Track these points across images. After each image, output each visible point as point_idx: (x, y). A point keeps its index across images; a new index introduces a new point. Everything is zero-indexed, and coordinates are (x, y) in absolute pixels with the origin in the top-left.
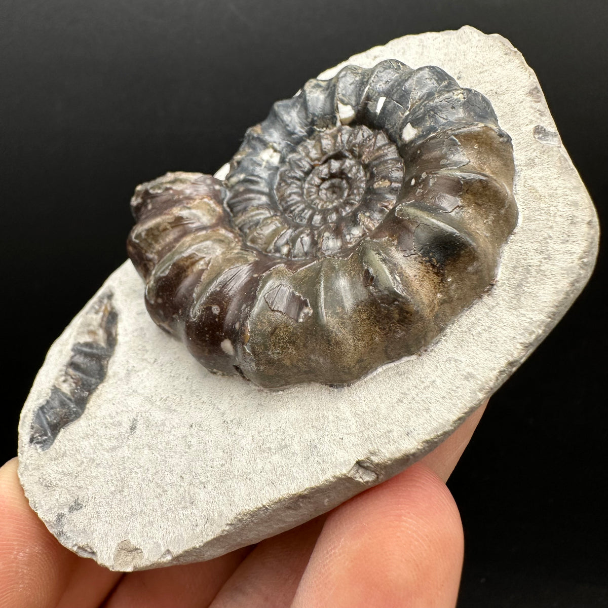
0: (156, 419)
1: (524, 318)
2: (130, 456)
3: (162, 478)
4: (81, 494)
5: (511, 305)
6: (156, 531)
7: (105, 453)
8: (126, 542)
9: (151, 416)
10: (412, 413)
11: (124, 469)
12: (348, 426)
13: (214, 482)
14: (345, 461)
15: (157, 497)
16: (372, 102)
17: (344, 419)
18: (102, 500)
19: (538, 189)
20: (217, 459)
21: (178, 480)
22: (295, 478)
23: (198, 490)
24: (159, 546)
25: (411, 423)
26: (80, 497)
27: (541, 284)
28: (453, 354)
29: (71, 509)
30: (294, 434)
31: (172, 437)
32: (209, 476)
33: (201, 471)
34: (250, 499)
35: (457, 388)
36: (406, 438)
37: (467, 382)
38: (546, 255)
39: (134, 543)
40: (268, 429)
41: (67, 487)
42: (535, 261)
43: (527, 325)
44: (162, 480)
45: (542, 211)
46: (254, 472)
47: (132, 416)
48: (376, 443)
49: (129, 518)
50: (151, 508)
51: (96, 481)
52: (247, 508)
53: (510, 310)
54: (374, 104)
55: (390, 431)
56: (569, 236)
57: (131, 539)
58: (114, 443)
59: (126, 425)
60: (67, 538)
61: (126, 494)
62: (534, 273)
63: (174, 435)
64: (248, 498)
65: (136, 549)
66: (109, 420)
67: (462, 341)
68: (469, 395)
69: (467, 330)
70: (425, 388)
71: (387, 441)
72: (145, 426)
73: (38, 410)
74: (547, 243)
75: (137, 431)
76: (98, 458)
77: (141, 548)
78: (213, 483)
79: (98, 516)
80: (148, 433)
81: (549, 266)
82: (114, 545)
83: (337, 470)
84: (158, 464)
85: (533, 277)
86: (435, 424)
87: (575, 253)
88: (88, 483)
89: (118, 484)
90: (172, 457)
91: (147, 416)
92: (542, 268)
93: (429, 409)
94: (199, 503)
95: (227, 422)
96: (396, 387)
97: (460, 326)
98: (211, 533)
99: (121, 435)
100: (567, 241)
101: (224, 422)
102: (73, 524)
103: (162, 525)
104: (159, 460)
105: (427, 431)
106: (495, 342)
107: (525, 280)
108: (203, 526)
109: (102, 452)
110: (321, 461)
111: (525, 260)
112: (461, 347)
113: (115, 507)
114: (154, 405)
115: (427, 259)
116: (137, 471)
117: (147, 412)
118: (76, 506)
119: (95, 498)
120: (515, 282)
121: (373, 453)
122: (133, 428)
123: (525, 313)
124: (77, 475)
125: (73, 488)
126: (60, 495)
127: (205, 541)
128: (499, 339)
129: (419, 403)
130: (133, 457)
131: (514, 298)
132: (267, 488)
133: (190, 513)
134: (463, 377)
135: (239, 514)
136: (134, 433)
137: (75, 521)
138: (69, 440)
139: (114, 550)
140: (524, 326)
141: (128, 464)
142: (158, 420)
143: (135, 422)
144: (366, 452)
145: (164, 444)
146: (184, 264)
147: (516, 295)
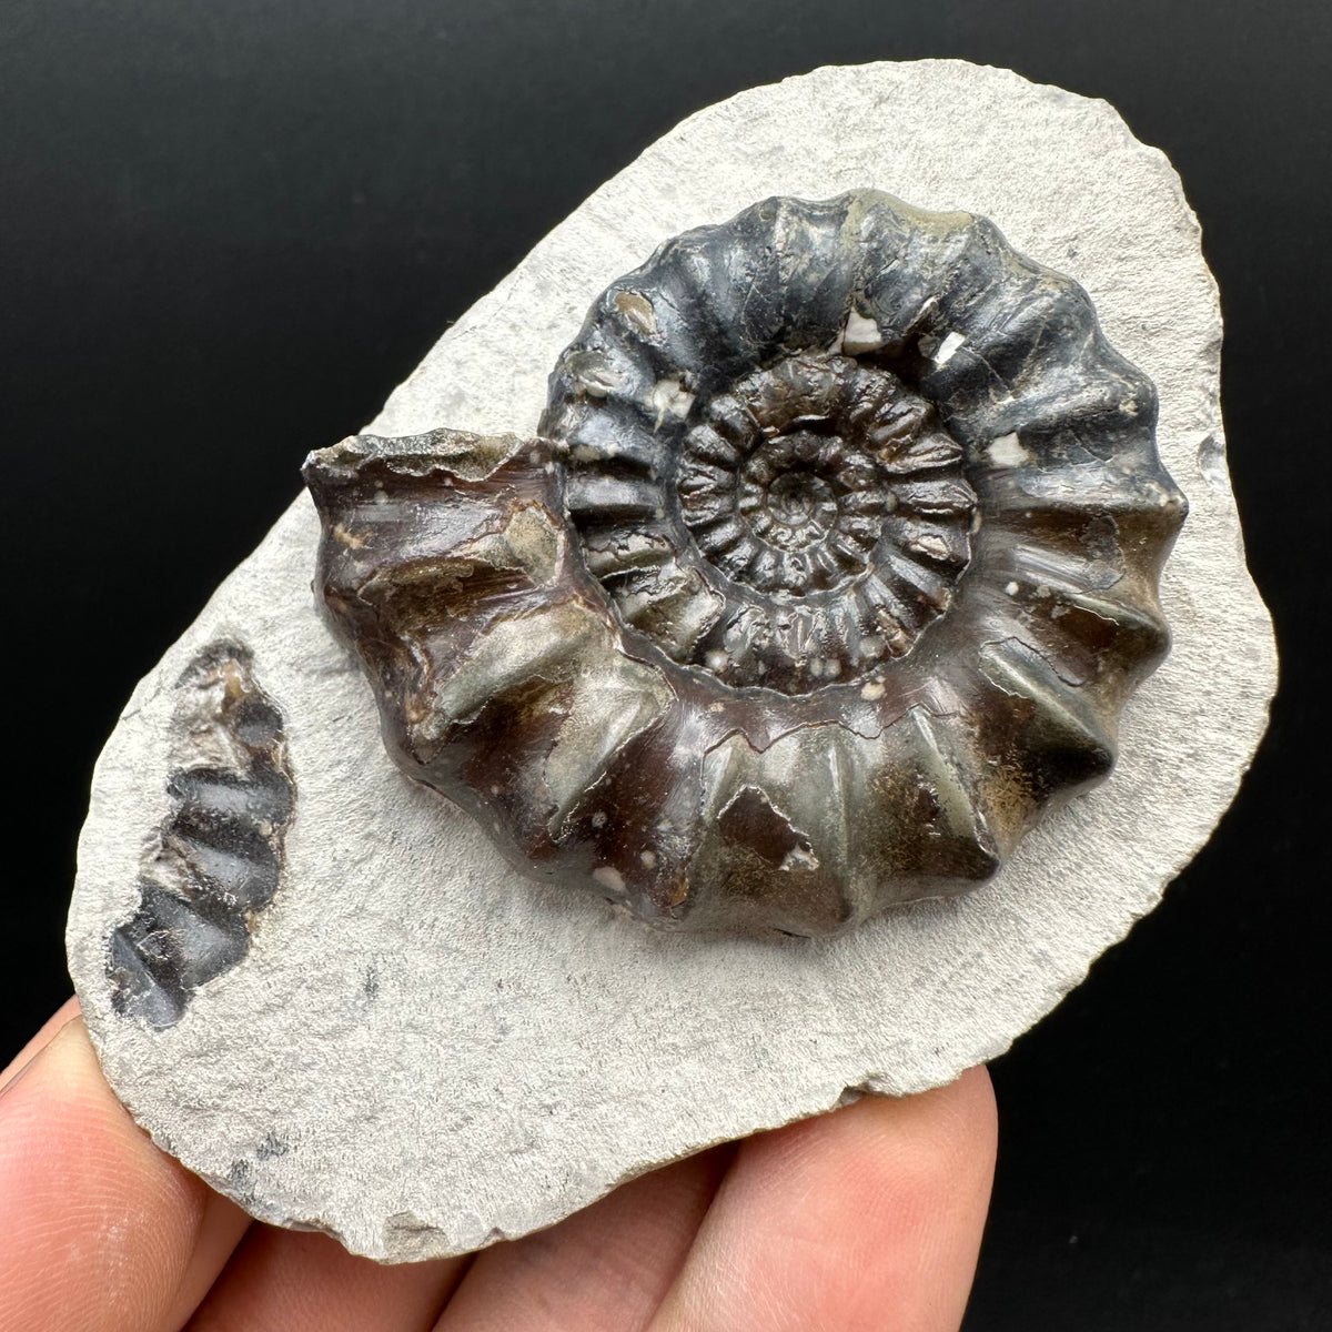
0: (420, 969)
1: (1140, 864)
2: (376, 1046)
3: (457, 1094)
4: (280, 1125)
5: (1119, 829)
6: (463, 1194)
7: (317, 1040)
8: (405, 1216)
9: (406, 961)
10: (943, 1011)
11: (369, 1073)
12: (824, 1017)
13: (569, 1104)
14: (823, 1085)
15: (452, 1130)
16: (931, 335)
17: (815, 1003)
18: (332, 1135)
19: (1193, 596)
20: (569, 1061)
21: (493, 1098)
22: (730, 1108)
23: (539, 1121)
24: (476, 1222)
25: (941, 1032)
26: (278, 1129)
27: (1176, 802)
28: (1012, 905)
29: (263, 1153)
30: (720, 1020)
31: (461, 1008)
32: (557, 1091)
33: (540, 1083)
34: (649, 1143)
35: (1022, 977)
36: (934, 1058)
37: (1038, 969)
38: (1192, 748)
39: (422, 1217)
40: (666, 1005)
41: (242, 1110)
42: (1171, 754)
43: (1144, 877)
44: (458, 1097)
45: (1193, 650)
46: (650, 1091)
47: (364, 962)
48: (880, 1061)
49: (401, 1172)
50: (446, 1151)
51: (309, 1099)
52: (646, 1158)
53: (1115, 838)
54: (934, 341)
55: (907, 1042)
56: (1233, 718)
57: (414, 1211)
58: (334, 1021)
59: (355, 982)
60: (267, 1207)
61: (382, 1122)
62: (1166, 779)
63: (466, 1004)
64: (646, 1140)
65: (428, 1228)
66: (314, 973)
67: (1029, 880)
68: (1042, 993)
69: (1039, 862)
70: (964, 966)
71: (901, 1060)
72: (397, 983)
73: (115, 935)
74: (1196, 722)
75: (384, 996)
76: (304, 1053)
77: (440, 1226)
78: (568, 1107)
79: (329, 1165)
80: (408, 999)
81: (1194, 770)
82: (378, 1222)
83: (813, 1103)
84: (442, 1065)
85: (1164, 786)
86: (984, 1041)
87: (1239, 756)
88: (292, 1102)
89: (361, 1104)
90: (469, 1051)
91: (397, 961)
92: (1182, 774)
93: (973, 1009)
94: (545, 1145)
95: (575, 981)
96: (908, 952)
97: (1024, 847)
98: (578, 1199)
99: (345, 1003)
100: (1229, 727)
101: (569, 980)
102: (274, 1182)
103: (474, 1183)
104: (442, 1056)
105: (970, 1051)
106: (1087, 897)
107: (1148, 786)
108: (562, 1188)
109: (311, 1039)
110: (778, 1080)
111: (1152, 745)
112: (1026, 890)
113: (362, 1147)
114: (409, 937)
115: (1030, 775)
116: (398, 1077)
117: (398, 953)
118: (273, 1147)
119: (314, 1132)
120: (1130, 785)
121: (876, 1078)
122: (371, 988)
123: (1142, 852)
124: (262, 1087)
125: (258, 1113)
126: (227, 1124)
127: (568, 1213)
128: (1096, 895)
129: (954, 993)
130: (384, 1049)
131: (1125, 818)
132: (680, 1123)
133: (529, 1163)
134: (1030, 957)
135: (632, 1169)
136: (374, 997)
137: (277, 1176)
138: (226, 1017)
139: (380, 1230)
140: (1140, 879)
141: (375, 1063)
142: (424, 972)
143: (372, 975)
144: (861, 1073)
145: (448, 1024)
146: (515, 701)
147: (1130, 813)
